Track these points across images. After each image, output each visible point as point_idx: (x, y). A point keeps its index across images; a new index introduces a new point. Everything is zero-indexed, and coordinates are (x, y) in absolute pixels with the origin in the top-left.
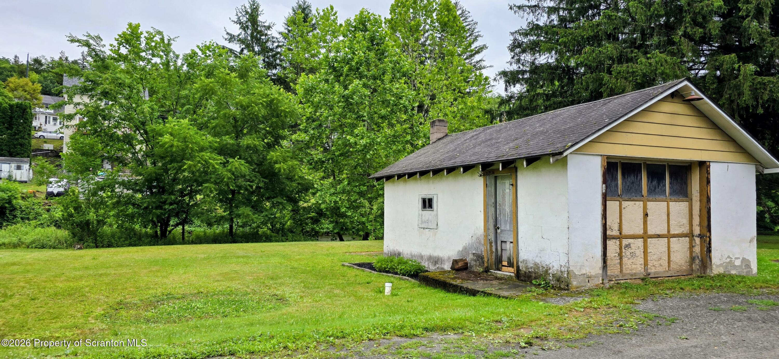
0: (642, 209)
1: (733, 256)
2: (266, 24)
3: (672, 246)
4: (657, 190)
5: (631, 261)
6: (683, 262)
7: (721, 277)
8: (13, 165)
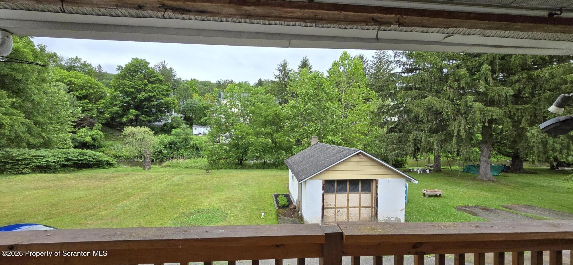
0: (346, 197)
1: (390, 216)
2: (290, 69)
3: (361, 211)
4: (354, 189)
5: (340, 217)
6: (367, 217)
7: (382, 224)
8: (205, 129)
